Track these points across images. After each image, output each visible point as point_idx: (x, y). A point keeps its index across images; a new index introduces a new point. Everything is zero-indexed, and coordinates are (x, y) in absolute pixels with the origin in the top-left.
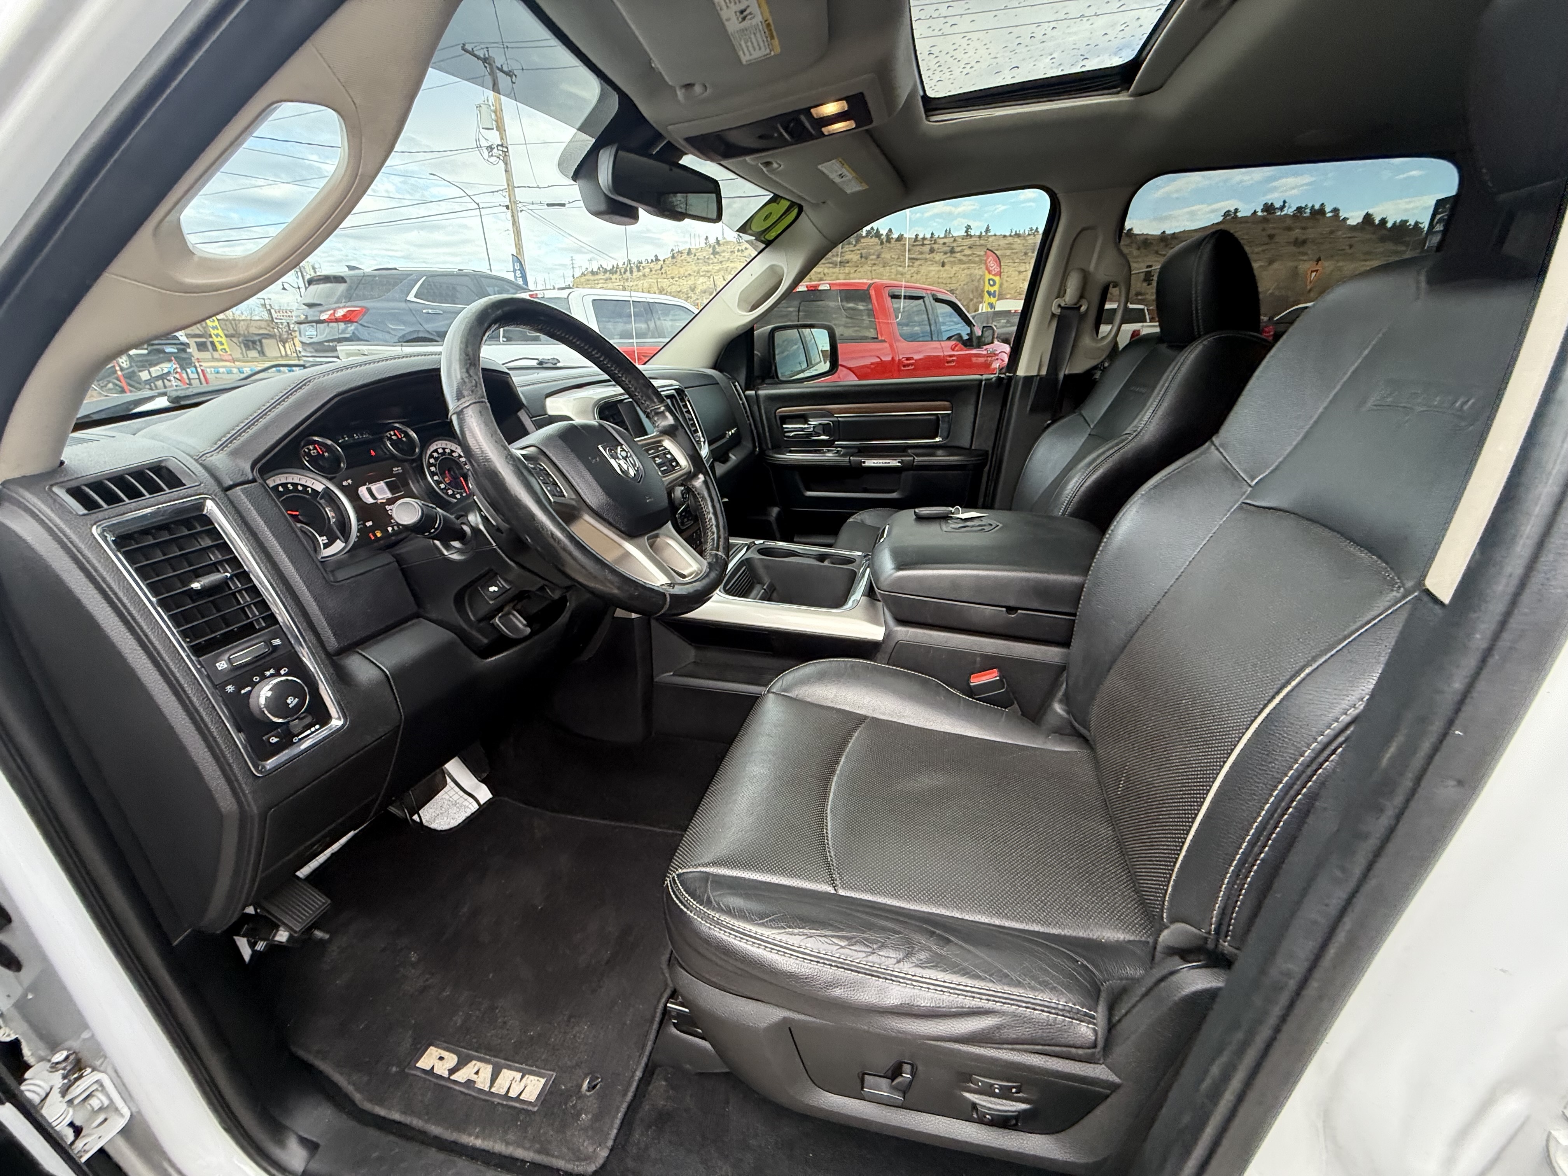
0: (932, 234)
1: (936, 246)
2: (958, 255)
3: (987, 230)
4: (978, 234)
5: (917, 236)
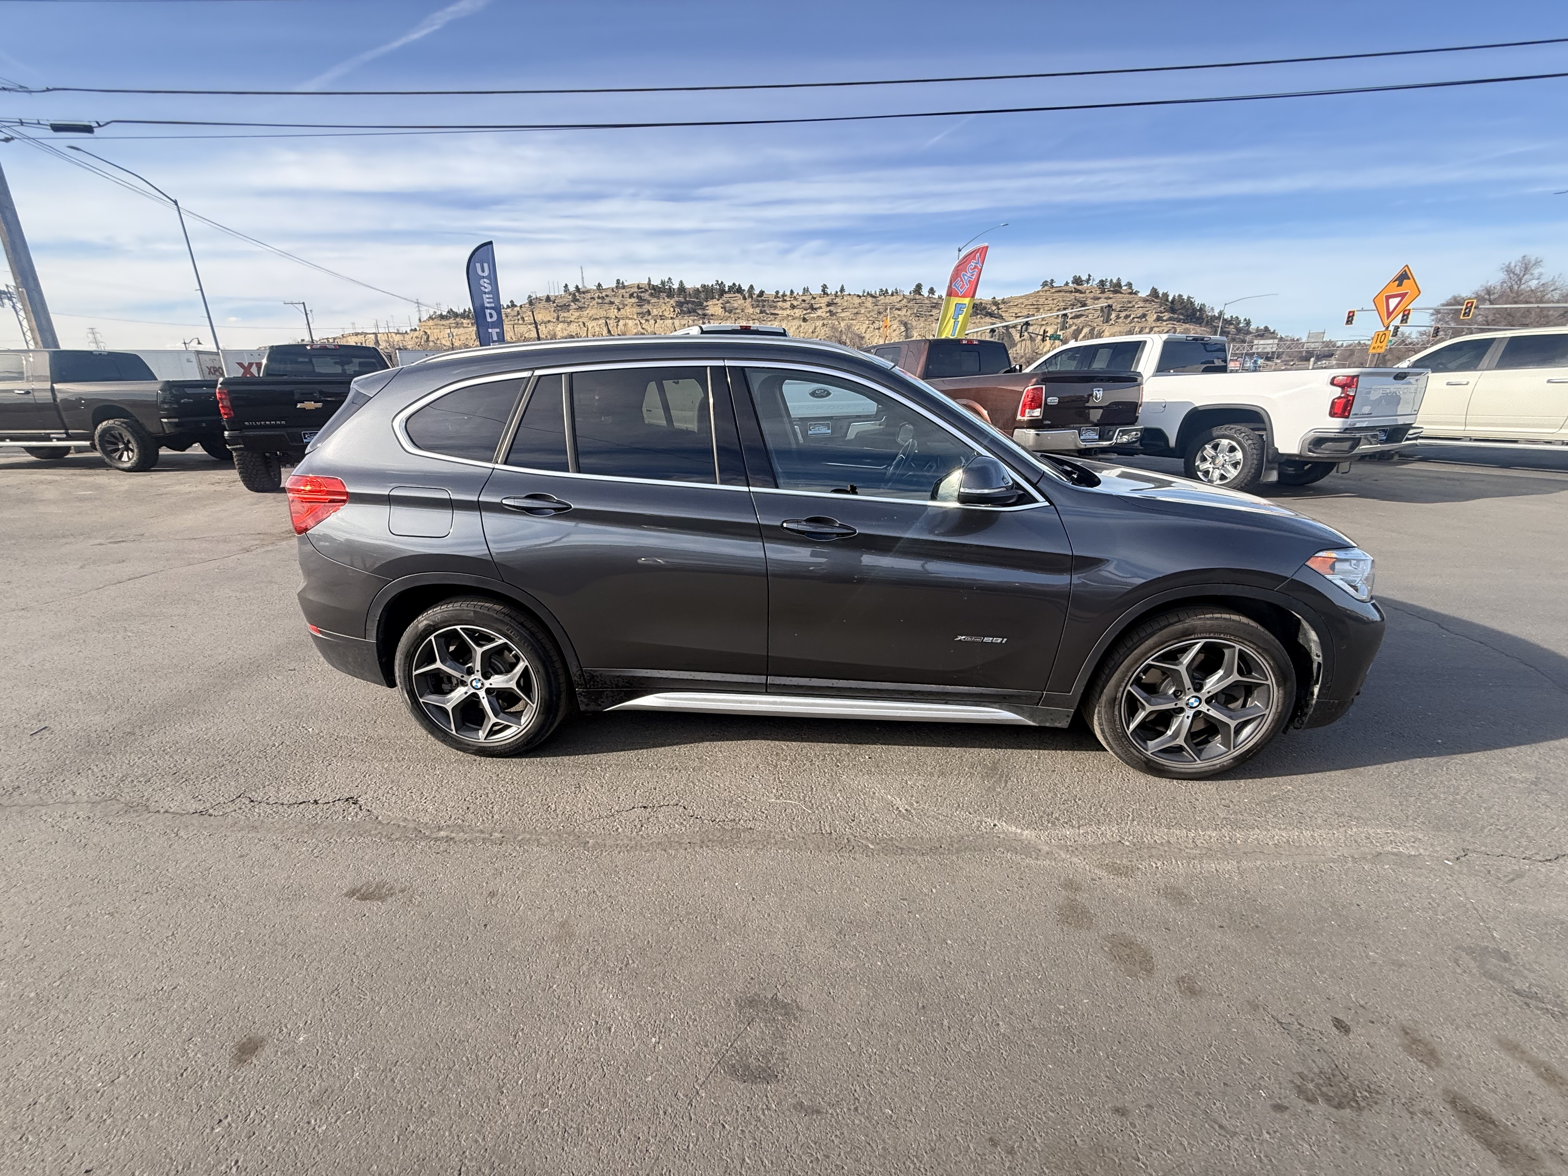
0: (792, 292)
1: (795, 303)
2: (819, 313)
3: (842, 290)
4: (833, 293)
5: (777, 292)
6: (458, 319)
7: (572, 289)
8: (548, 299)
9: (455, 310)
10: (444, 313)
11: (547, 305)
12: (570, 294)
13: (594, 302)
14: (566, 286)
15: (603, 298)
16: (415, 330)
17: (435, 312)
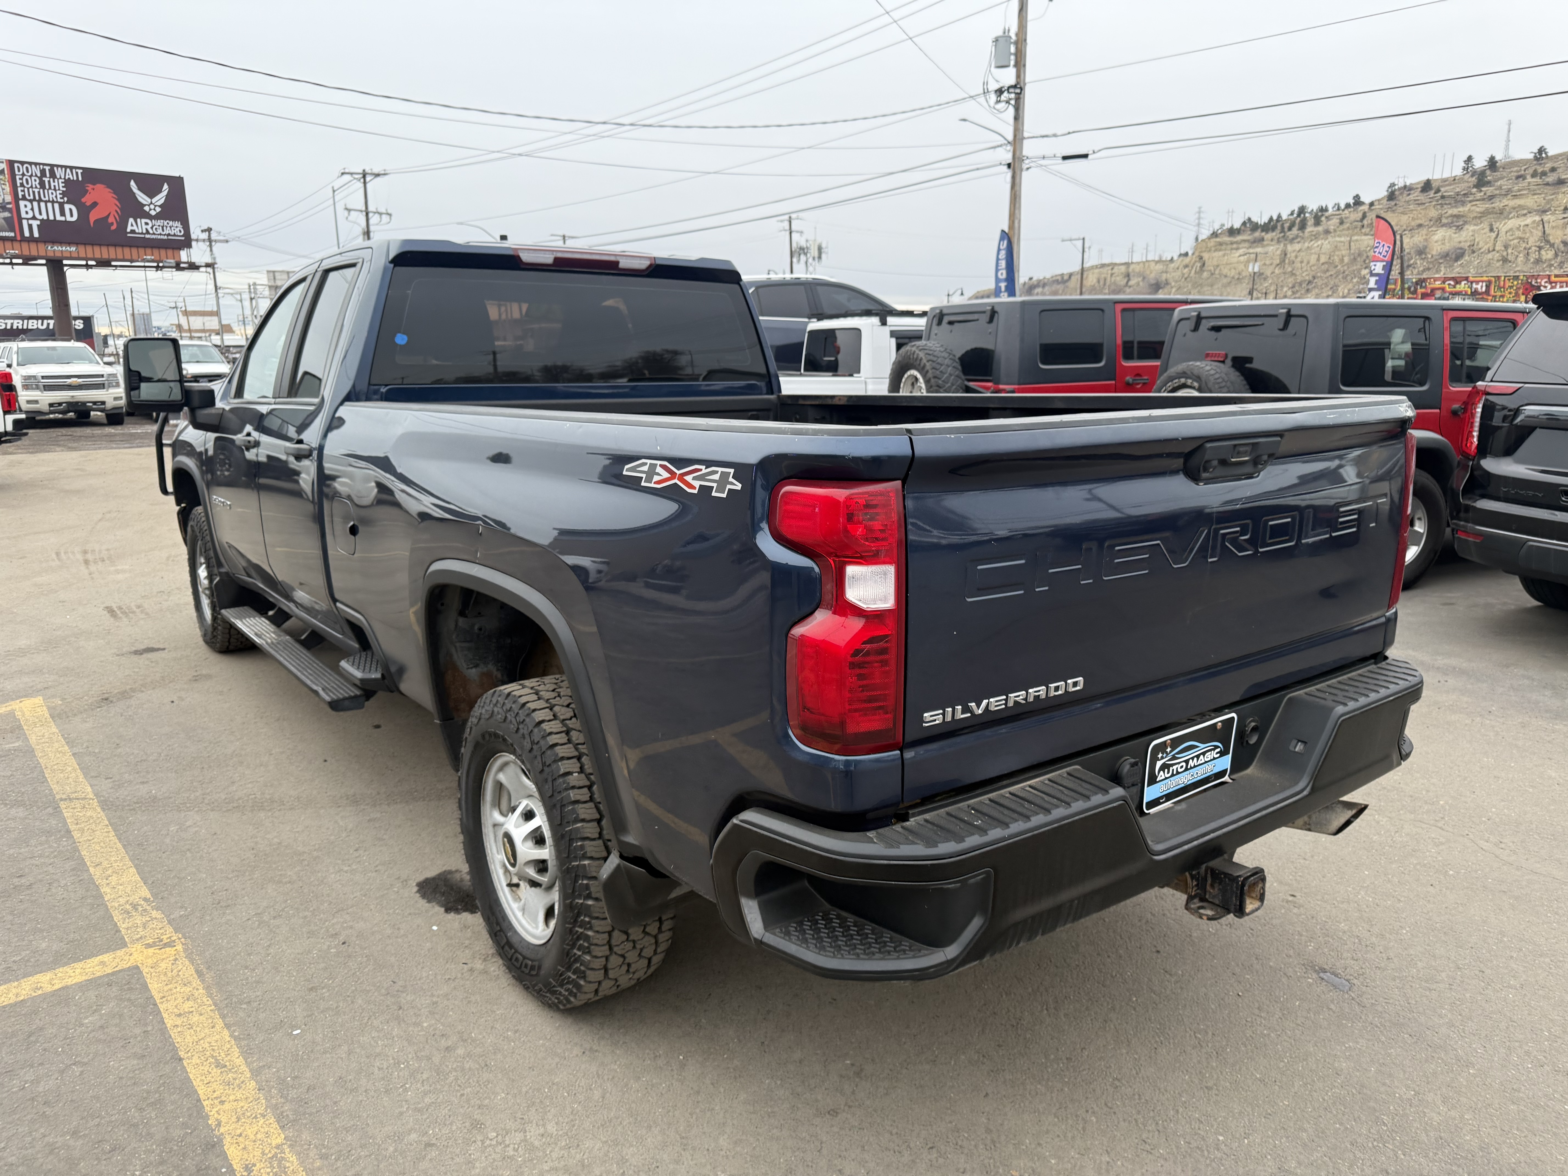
6: (1257, 234)
7: (1480, 163)
8: (1427, 186)
9: (1255, 219)
10: (1237, 225)
11: (1422, 197)
12: (1474, 173)
13: (1523, 184)
14: (1470, 159)
15: (1544, 174)
16: (1186, 254)
17: (1223, 225)
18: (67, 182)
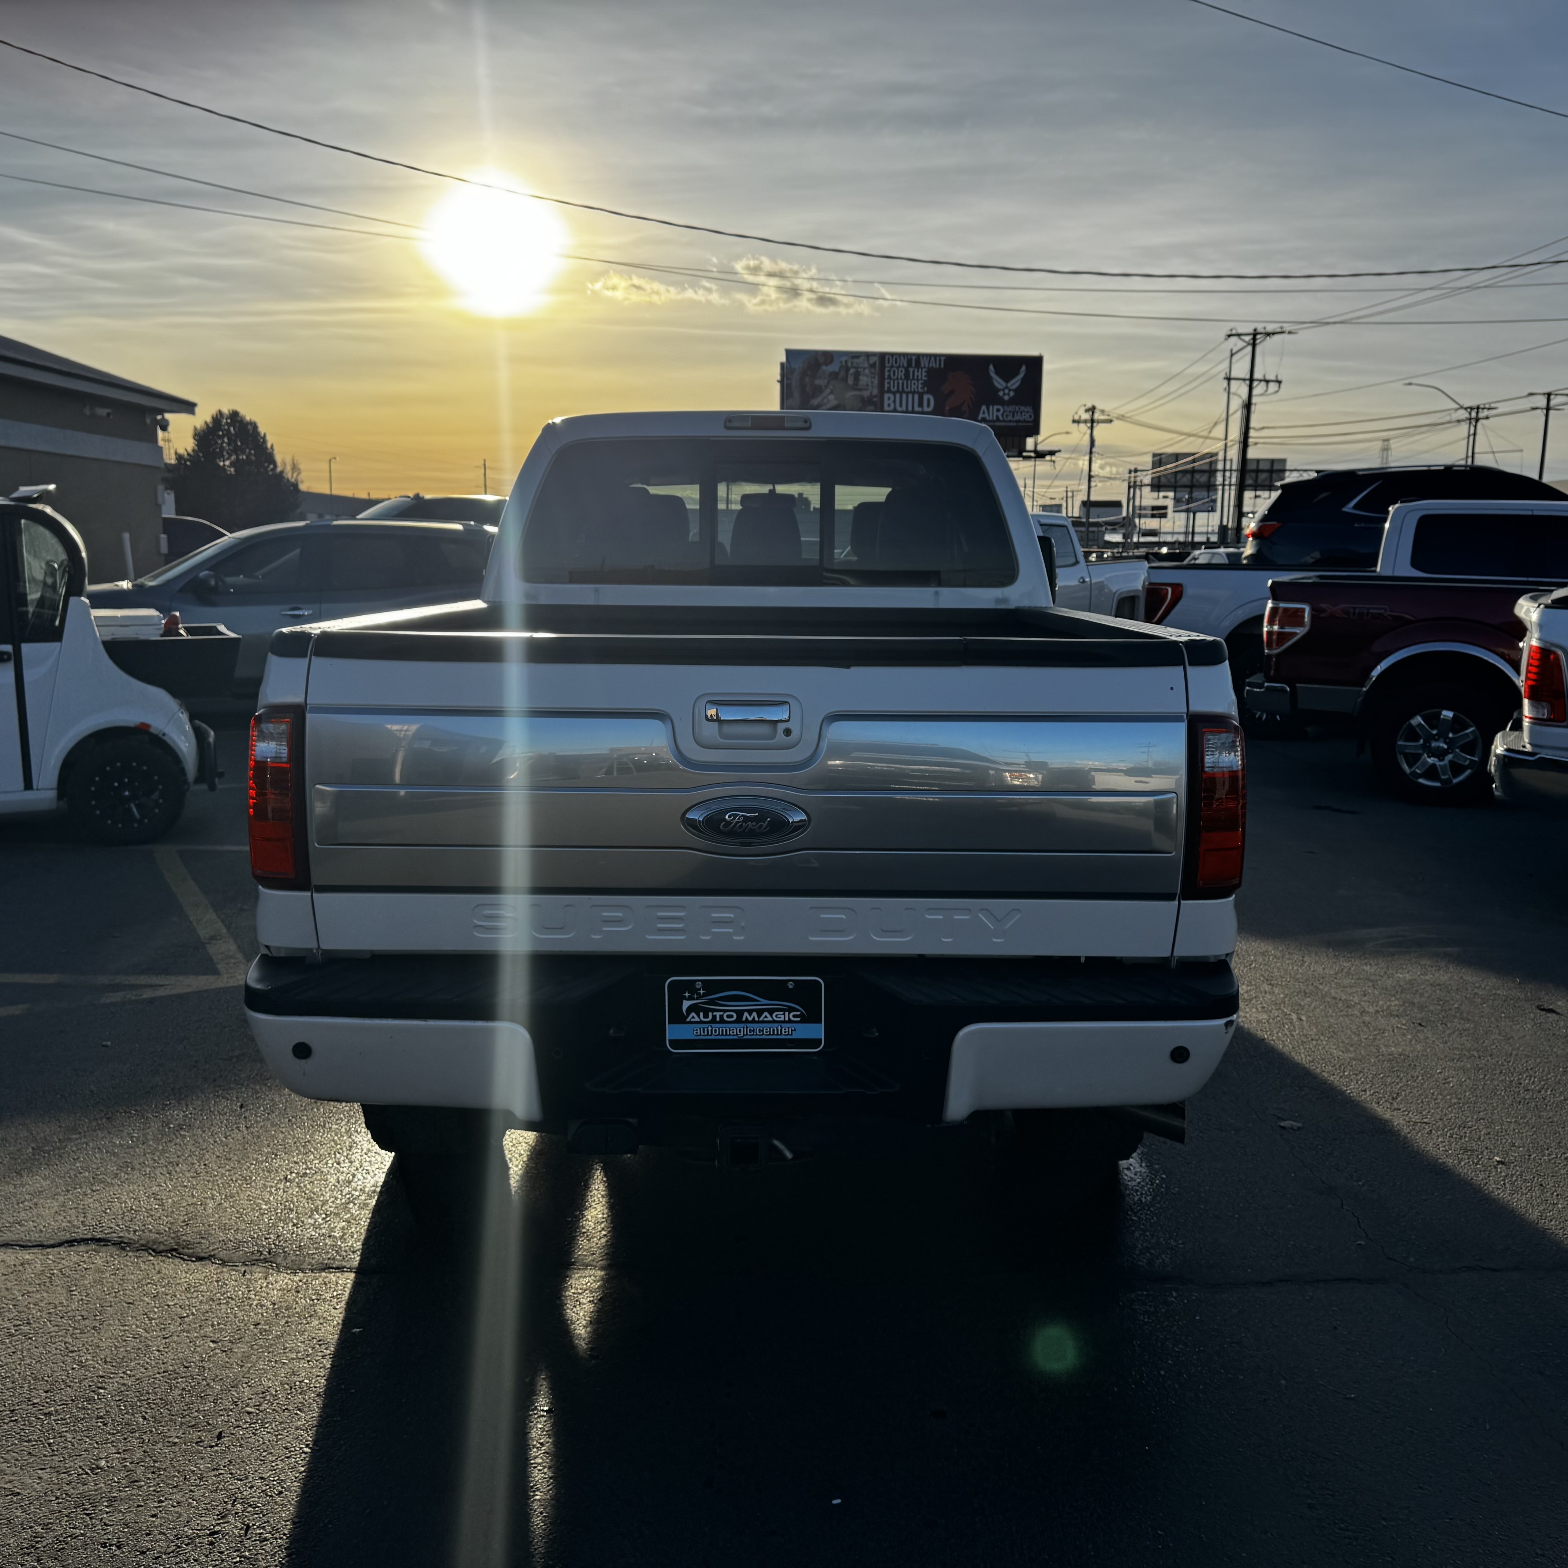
18: (930, 372)
